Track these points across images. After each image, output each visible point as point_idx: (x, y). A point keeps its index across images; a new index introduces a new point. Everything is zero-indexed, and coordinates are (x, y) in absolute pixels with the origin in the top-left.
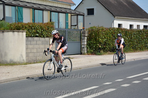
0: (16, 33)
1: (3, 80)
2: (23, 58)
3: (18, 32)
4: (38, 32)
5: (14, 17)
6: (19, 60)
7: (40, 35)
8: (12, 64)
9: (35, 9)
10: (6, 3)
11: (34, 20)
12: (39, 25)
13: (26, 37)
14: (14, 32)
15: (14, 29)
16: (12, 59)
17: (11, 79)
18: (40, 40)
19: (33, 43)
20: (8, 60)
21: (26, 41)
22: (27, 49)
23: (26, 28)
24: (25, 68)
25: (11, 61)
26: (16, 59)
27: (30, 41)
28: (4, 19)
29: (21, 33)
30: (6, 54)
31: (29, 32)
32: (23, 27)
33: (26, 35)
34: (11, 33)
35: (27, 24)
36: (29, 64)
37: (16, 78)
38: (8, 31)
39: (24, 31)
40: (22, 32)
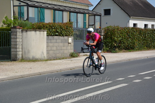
0: (38, 32)
1: (26, 75)
2: (44, 55)
3: (40, 31)
4: (58, 31)
5: (36, 17)
6: (40, 57)
7: (59, 34)
8: (34, 60)
9: (55, 10)
10: (29, 5)
11: (54, 20)
12: (58, 25)
13: (47, 36)
14: (36, 31)
15: (36, 29)
16: (34, 56)
17: (33, 74)
18: (60, 38)
19: (53, 41)
20: (31, 57)
21: (47, 39)
22: (47, 46)
23: (46, 27)
24: (45, 64)
25: (33, 58)
26: (38, 56)
27: (51, 40)
28: (27, 19)
29: (42, 32)
30: (29, 52)
31: (50, 31)
32: (44, 27)
33: (47, 34)
34: (33, 32)
35: (48, 24)
36: (49, 60)
37: (37, 73)
38: (31, 31)
39: (45, 30)
40: (44, 31)
